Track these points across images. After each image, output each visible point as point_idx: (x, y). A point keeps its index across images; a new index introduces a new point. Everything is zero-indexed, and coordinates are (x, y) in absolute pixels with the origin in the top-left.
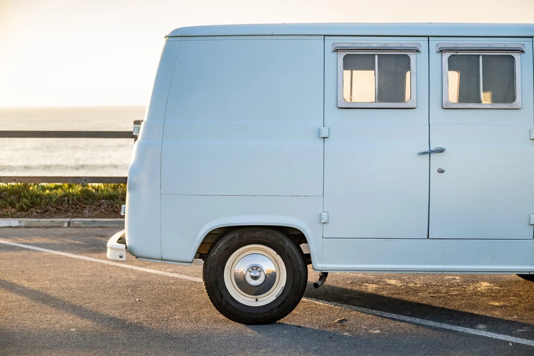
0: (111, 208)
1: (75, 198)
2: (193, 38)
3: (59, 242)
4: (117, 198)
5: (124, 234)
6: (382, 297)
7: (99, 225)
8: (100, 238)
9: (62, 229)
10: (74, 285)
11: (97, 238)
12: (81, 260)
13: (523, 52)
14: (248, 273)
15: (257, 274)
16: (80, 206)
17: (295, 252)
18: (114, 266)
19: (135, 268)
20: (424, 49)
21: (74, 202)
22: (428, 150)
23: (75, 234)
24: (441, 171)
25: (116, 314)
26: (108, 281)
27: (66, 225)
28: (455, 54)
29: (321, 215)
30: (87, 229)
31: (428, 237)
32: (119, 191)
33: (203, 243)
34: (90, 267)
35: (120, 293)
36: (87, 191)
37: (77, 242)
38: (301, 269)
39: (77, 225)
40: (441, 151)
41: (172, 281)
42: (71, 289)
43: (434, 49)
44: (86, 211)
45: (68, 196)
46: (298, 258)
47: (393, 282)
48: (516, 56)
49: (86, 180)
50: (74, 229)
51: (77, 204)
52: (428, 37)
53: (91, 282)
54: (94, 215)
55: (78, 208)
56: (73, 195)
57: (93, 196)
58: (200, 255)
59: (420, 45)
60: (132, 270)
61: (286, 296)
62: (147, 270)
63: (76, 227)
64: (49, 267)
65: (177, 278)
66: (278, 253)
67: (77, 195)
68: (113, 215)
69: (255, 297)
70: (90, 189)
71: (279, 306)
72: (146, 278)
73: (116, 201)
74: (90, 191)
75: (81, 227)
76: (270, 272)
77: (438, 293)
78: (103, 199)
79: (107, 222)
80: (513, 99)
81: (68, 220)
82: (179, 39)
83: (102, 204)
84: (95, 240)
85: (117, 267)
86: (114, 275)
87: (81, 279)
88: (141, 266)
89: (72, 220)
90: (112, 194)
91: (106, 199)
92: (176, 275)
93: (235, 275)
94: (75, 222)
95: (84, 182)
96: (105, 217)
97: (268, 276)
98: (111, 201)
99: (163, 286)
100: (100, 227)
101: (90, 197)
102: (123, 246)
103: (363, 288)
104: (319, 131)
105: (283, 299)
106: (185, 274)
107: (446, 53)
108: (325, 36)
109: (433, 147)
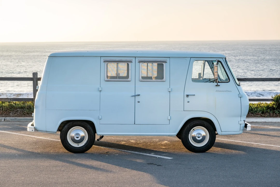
0: (22, 112)
1: (6, 108)
2: (57, 57)
3: (2, 127)
4: (25, 108)
5: (33, 123)
6: (126, 145)
7: (18, 120)
8: (19, 126)
9: (2, 122)
10: (13, 142)
11: (18, 126)
12: (13, 134)
13: (166, 62)
14: (75, 136)
15: (78, 136)
16: (8, 111)
17: (91, 129)
18: (27, 136)
19: (35, 137)
20: (134, 61)
21: (5, 110)
23: (8, 124)
24: (139, 102)
25: (30, 150)
26: (26, 141)
27: (3, 120)
28: (144, 63)
29: (99, 116)
30: (13, 122)
31: (135, 124)
32: (25, 105)
33: (60, 126)
34: (17, 136)
35: (31, 145)
36: (11, 105)
37: (10, 127)
38: (93, 135)
39: (8, 120)
40: (139, 95)
41: (50, 141)
42: (13, 144)
43: (137, 61)
44: (11, 114)
45: (2, 107)
46: (92, 131)
47: (132, 141)
48: (164, 64)
49: (11, 100)
50: (7, 122)
51: (6, 111)
52: (135, 57)
53: (19, 141)
54: (15, 116)
55: (7, 113)
56: (5, 107)
57: (14, 107)
58: (59, 130)
59: (132, 60)
60: (34, 138)
61: (88, 143)
62: (40, 138)
63: (7, 121)
64: (1, 136)
65: (52, 140)
66: (85, 129)
67: (7, 107)
68: (23, 116)
69: (78, 144)
70: (12, 104)
71: (85, 147)
72: (40, 140)
73: (25, 109)
74: (12, 105)
75: (10, 121)
76: (83, 136)
77: (146, 144)
78: (18, 108)
79: (21, 119)
80: (163, 78)
81: (4, 118)
82: (52, 57)
83: (18, 111)
84: (17, 127)
85: (28, 137)
86: (27, 139)
87: (15, 140)
88: (38, 136)
89: (6, 118)
90: (22, 106)
91: (20, 109)
92: (51, 139)
93: (71, 137)
94: (7, 119)
95: (10, 101)
96: (20, 117)
97: (82, 137)
98: (22, 109)
99: (47, 143)
100: (18, 121)
101: (12, 108)
102: (33, 127)
103: (120, 143)
104: (99, 88)
105: (87, 145)
106: (55, 139)
107: (141, 63)
108: (101, 57)
109: (136, 94)
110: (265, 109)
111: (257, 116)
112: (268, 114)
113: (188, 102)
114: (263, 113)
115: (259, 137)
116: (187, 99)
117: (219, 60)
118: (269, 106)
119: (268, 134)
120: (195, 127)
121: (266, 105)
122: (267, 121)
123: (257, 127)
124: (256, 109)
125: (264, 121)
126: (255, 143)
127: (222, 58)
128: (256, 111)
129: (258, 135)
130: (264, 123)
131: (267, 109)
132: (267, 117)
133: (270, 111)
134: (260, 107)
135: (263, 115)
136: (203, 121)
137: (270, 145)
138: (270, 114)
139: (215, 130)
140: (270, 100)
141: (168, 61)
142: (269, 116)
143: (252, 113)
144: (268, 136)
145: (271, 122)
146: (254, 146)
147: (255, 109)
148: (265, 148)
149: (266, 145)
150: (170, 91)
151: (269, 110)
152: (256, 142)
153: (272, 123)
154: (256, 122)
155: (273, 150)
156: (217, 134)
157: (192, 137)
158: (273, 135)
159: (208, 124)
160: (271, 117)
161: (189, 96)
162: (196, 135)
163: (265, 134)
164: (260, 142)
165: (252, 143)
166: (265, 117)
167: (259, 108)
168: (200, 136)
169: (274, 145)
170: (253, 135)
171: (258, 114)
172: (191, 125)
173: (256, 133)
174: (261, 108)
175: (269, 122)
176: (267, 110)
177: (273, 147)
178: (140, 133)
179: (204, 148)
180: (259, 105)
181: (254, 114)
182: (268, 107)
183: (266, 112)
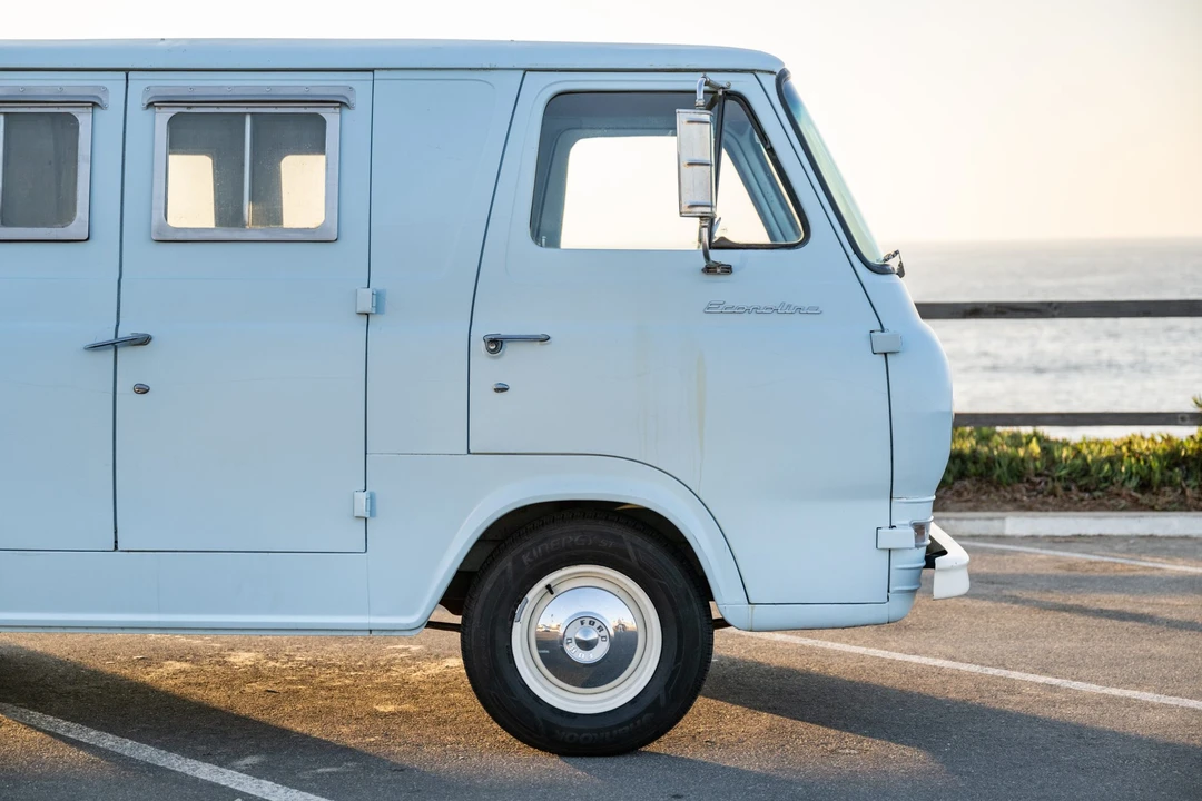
13: (346, 105)
20: (114, 99)
22: (113, 338)
24: (143, 390)
28: (185, 110)
31: (116, 547)
40: (144, 341)
43: (137, 99)
48: (331, 117)
52: (127, 71)
59: (105, 90)
107: (163, 110)
109: (124, 333)
110: (1155, 465)
111: (1112, 502)
112: (1170, 494)
113: (501, 389)
114: (1145, 486)
115: (1076, 633)
116: (488, 370)
117: (734, 88)
118: (1179, 451)
119: (1146, 610)
120: (561, 568)
121: (1164, 445)
122: (1159, 532)
123: (1091, 563)
124: (1107, 467)
125: (1141, 533)
126: (1030, 677)
127: (752, 71)
128: (1106, 479)
129: (1080, 619)
130: (1144, 541)
131: (1170, 468)
132: (1165, 510)
133: (1185, 479)
134: (1132, 453)
135: (1144, 499)
136: (616, 530)
137: (1129, 693)
138: (1183, 492)
139: (704, 592)
140: (1183, 419)
141: (361, 99)
142: (1175, 505)
143: (1087, 490)
144: (1136, 627)
145: (1186, 538)
146: (1018, 698)
147: (1101, 469)
148: (1085, 721)
149: (1107, 691)
150: (368, 307)
151: (1178, 472)
152: (1044, 671)
153: (1189, 542)
154: (1100, 536)
155: (1139, 739)
156: (723, 623)
157: (541, 644)
158: (1175, 616)
159: (650, 547)
160: (1189, 510)
161: (509, 348)
162: (561, 632)
163: (1129, 608)
164: (1073, 665)
165: (1015, 675)
166: (1152, 508)
167: (1126, 463)
168: (593, 635)
169: (1160, 691)
170: (1050, 617)
171: (1118, 495)
172: (526, 559)
173: (1071, 602)
174: (1138, 460)
175: (1169, 538)
176: (1169, 473)
177: (1146, 706)
178: (160, 611)
179: (627, 723)
180: (1124, 449)
181: (1097, 493)
182: (1172, 457)
183: (1163, 483)
